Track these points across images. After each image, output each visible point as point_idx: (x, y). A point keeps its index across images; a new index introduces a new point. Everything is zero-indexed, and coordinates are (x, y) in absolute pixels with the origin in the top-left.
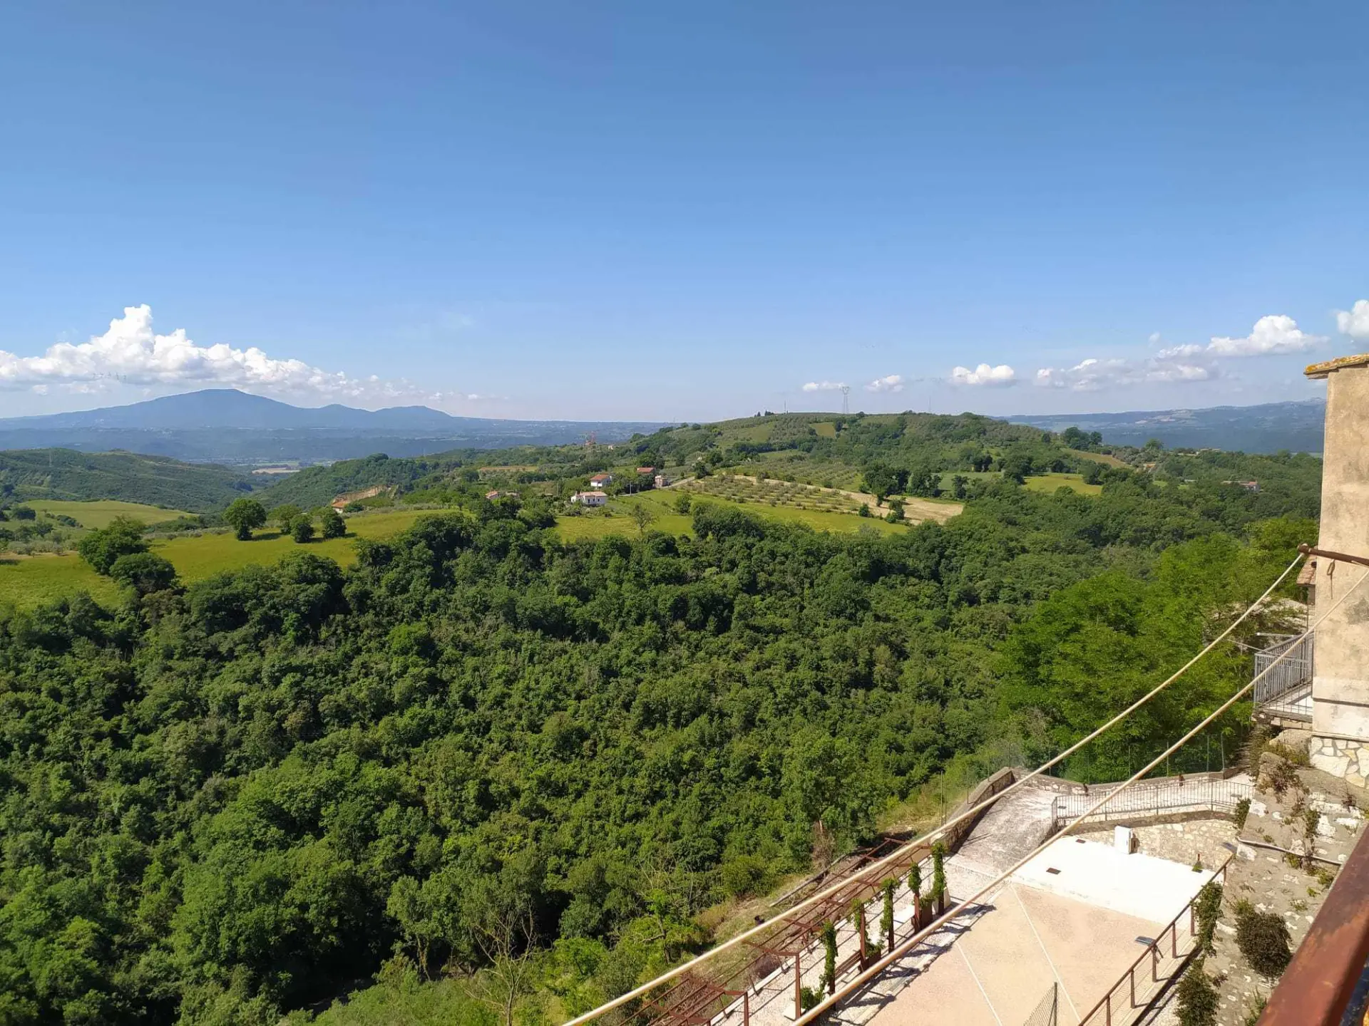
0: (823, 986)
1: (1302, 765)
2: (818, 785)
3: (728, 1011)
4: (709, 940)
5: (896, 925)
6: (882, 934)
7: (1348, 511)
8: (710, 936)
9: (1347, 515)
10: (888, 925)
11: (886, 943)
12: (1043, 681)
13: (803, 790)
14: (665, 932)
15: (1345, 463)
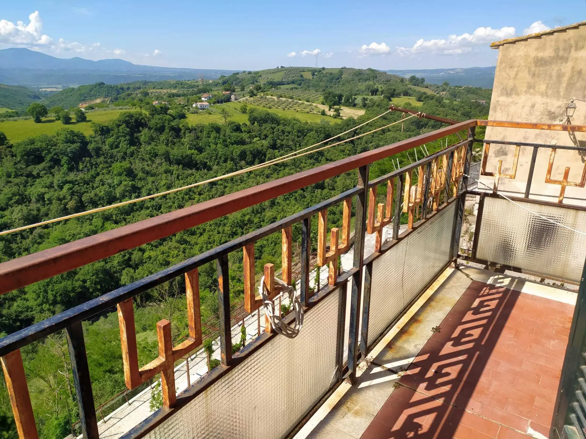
0: (290, 304)
1: (470, 214)
3: (253, 314)
5: (320, 281)
6: (315, 284)
7: (500, 109)
9: (500, 111)
10: (318, 280)
11: (317, 287)
14: (234, 286)
15: (502, 88)
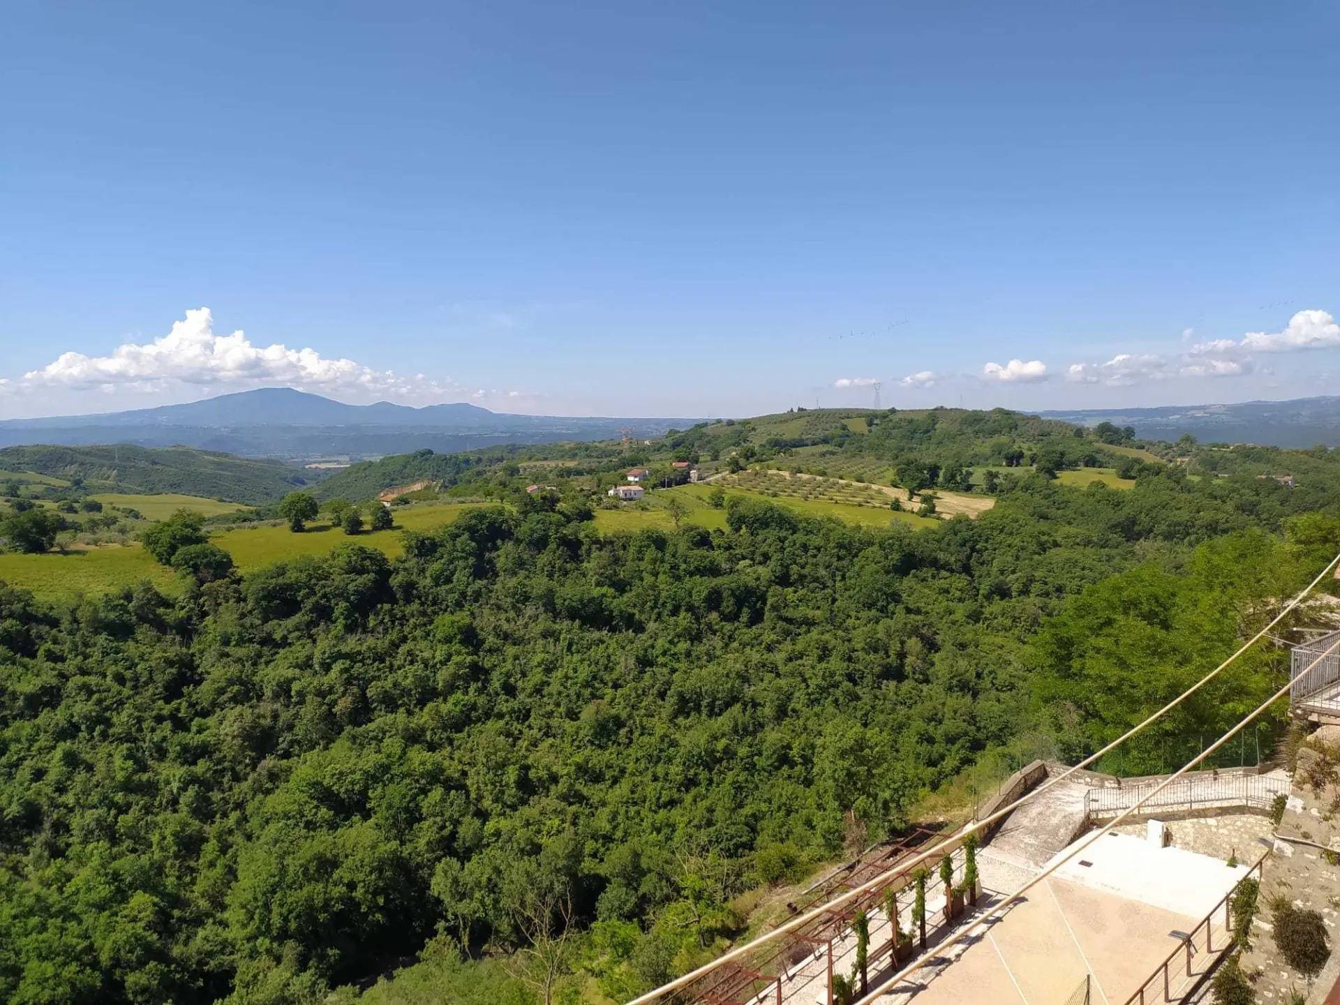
0: (855, 974)
2: (850, 775)
3: (761, 996)
4: (742, 926)
5: (927, 915)
6: (914, 924)
8: (743, 921)
10: (919, 914)
11: (918, 932)
12: (1075, 674)
13: (835, 780)
14: (700, 917)
